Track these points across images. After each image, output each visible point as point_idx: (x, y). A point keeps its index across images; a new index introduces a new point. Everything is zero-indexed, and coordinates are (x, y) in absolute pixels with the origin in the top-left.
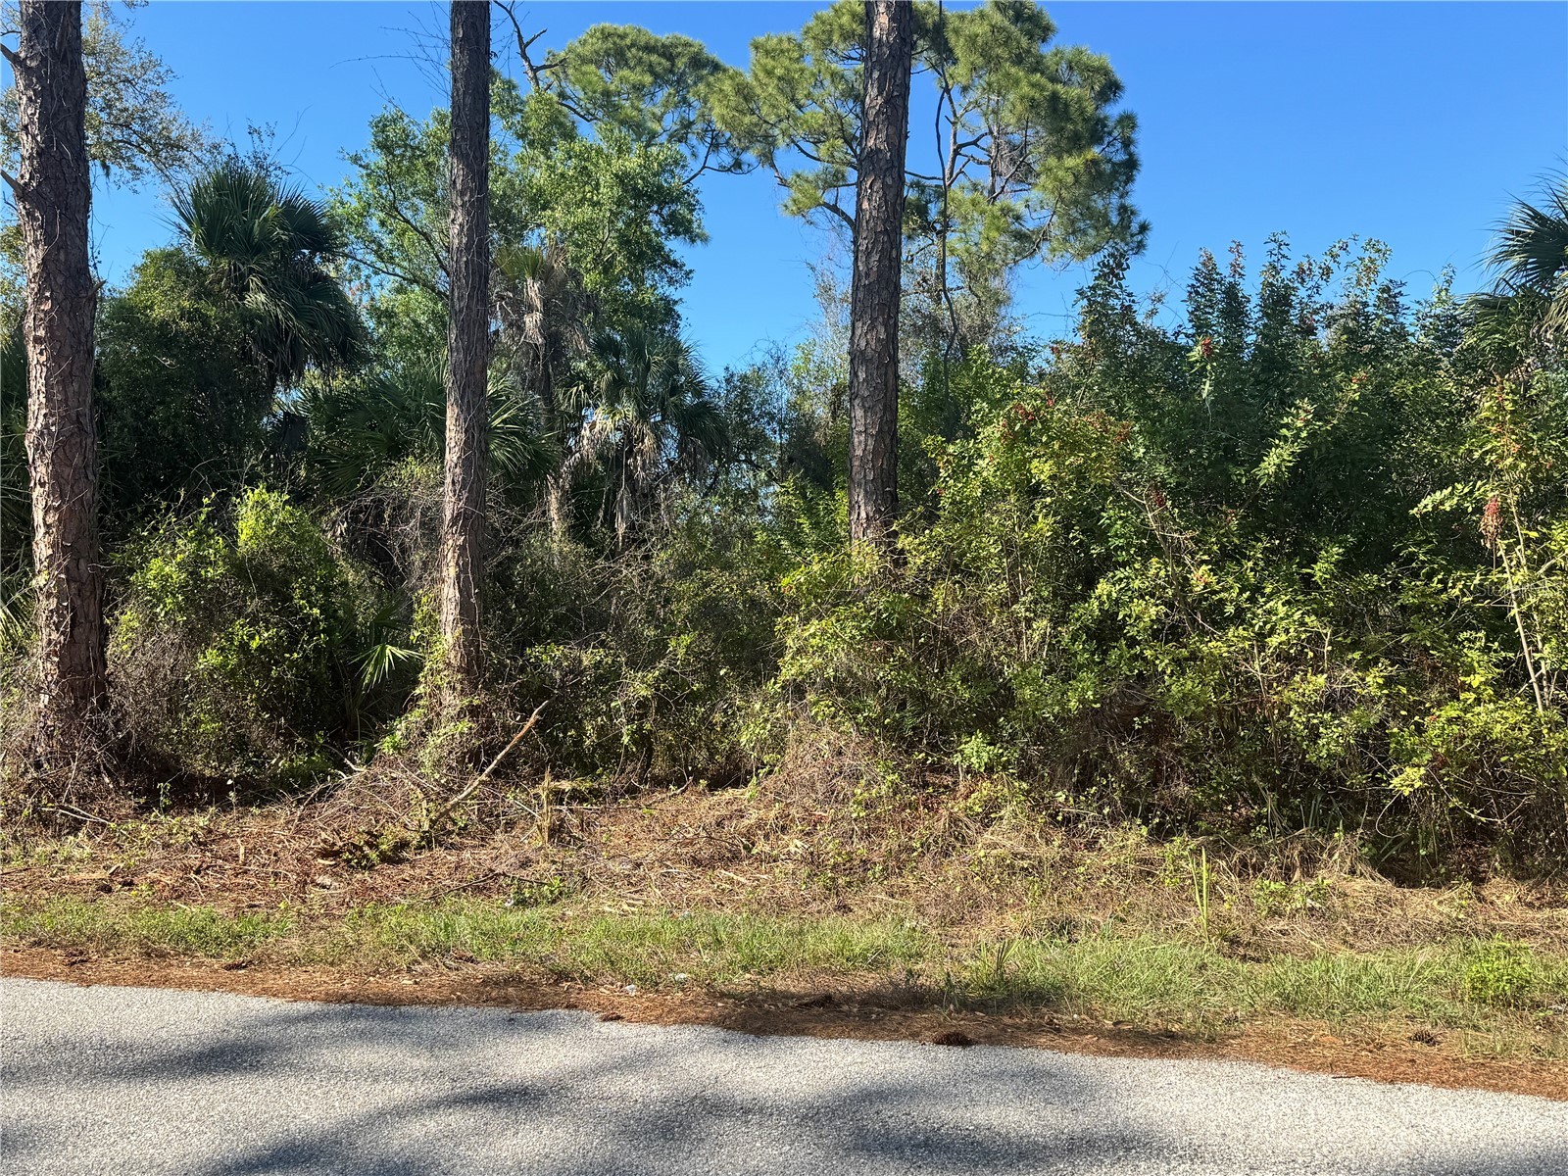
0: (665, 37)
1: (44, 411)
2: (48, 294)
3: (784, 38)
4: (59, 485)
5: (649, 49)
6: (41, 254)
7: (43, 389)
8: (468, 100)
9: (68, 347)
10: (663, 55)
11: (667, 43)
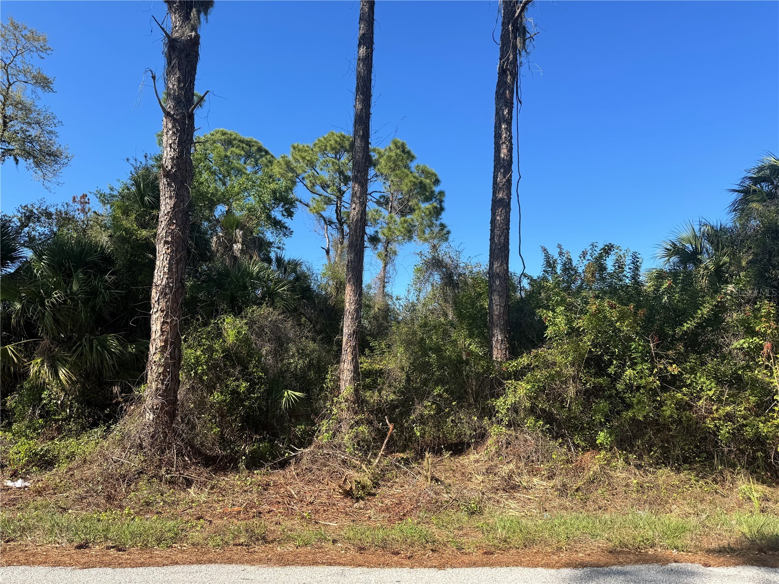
0: (247, 138)
1: (166, 276)
2: (175, 221)
3: (305, 146)
4: (167, 313)
5: (241, 141)
6: (173, 203)
7: (167, 266)
9: (181, 247)
10: (247, 145)
11: (248, 140)
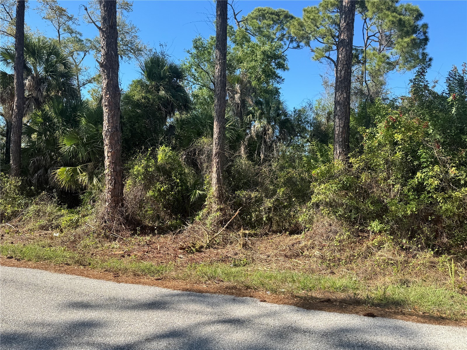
0: (277, 10)
1: (107, 125)
2: (108, 93)
3: (313, 7)
4: (111, 146)
5: (272, 14)
6: (106, 82)
7: (107, 119)
8: (221, 33)
9: (113, 107)
10: (276, 15)
11: (278, 11)
